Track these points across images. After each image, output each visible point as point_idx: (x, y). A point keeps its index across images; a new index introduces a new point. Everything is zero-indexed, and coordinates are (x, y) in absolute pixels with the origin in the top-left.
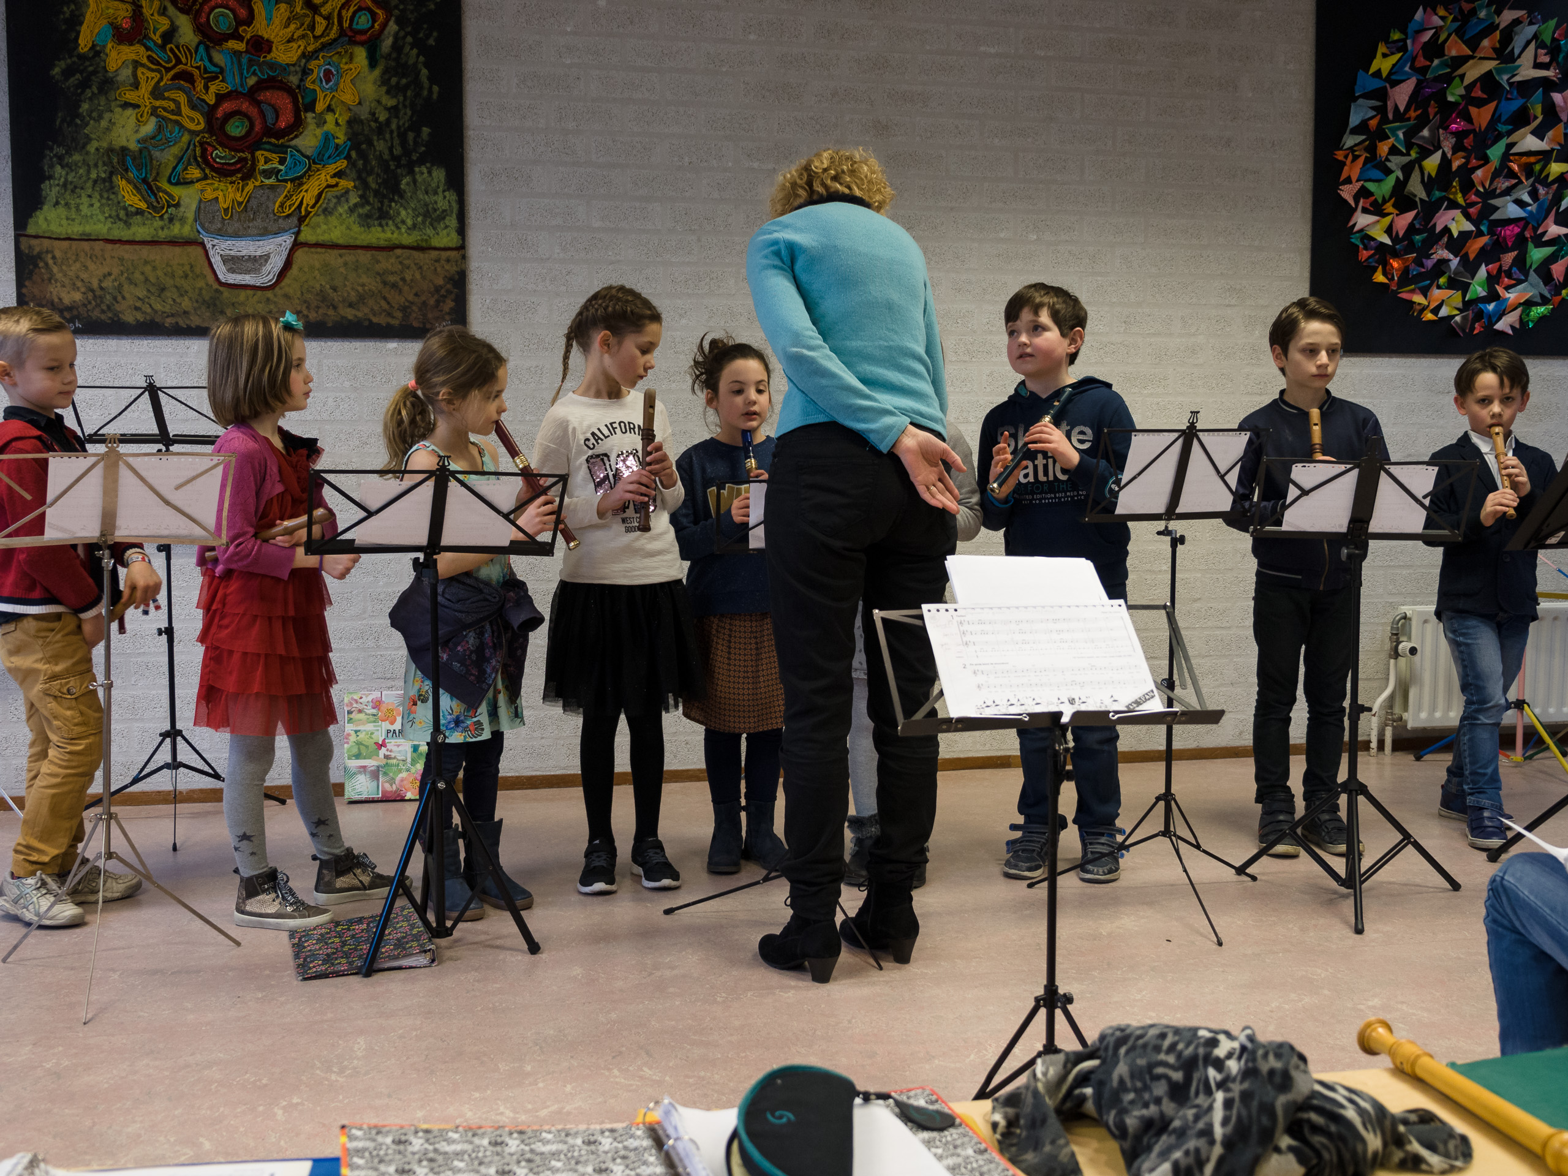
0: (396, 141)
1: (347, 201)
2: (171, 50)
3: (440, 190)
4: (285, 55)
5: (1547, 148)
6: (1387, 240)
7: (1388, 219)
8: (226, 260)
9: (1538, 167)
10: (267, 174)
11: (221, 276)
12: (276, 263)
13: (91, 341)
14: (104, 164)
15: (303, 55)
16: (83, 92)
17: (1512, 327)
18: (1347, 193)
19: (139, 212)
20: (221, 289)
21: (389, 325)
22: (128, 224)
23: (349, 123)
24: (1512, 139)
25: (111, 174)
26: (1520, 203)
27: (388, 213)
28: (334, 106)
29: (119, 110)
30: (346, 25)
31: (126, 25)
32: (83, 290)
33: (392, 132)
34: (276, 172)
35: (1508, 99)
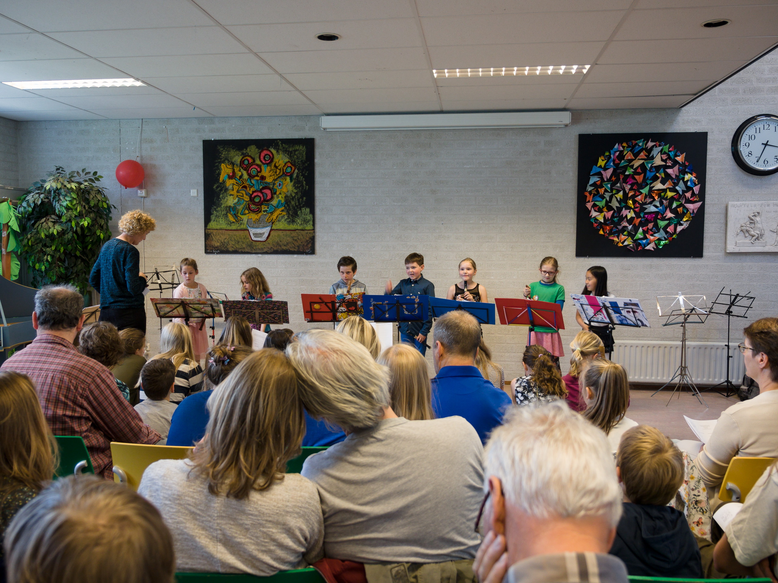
0: (297, 201)
1: (284, 218)
2: (242, 180)
3: (308, 214)
4: (269, 180)
5: (666, 188)
6: (603, 221)
7: (603, 214)
8: (254, 234)
9: (662, 194)
10: (264, 211)
11: (252, 239)
12: (266, 235)
14: (225, 210)
15: (274, 180)
16: (220, 192)
17: (653, 248)
18: (589, 205)
19: (233, 222)
20: (253, 242)
21: (294, 251)
22: (231, 225)
23: (285, 197)
24: (652, 185)
25: (227, 213)
26: (656, 207)
27: (294, 221)
28: (281, 193)
29: (229, 196)
30: (284, 171)
31: (231, 175)
32: (220, 242)
33: (296, 199)
34: (266, 211)
35: (649, 172)
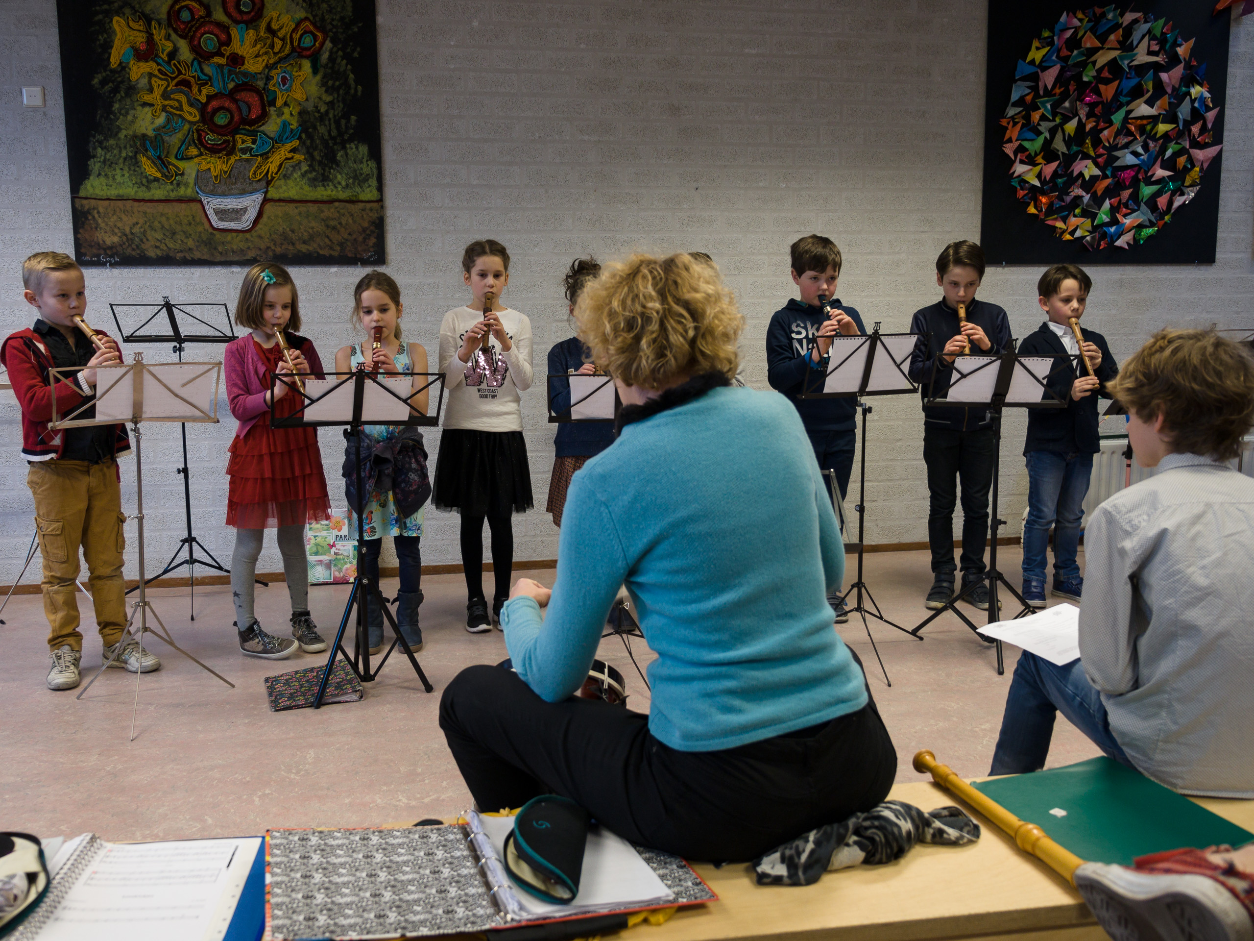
0: (333, 126)
1: (300, 169)
2: (175, 65)
3: (365, 160)
4: (253, 66)
5: (1156, 113)
6: (1037, 183)
7: (1038, 168)
8: (217, 212)
9: (1149, 128)
10: (244, 151)
11: (214, 224)
12: (252, 214)
13: (126, 270)
14: (131, 146)
15: (267, 66)
16: (115, 96)
17: (1128, 244)
18: (1009, 149)
19: (156, 180)
20: (215, 232)
21: (331, 256)
22: (149, 188)
23: (300, 113)
24: (1130, 107)
25: (136, 153)
26: (1136, 154)
27: (328, 177)
28: (289, 102)
29: (139, 108)
30: (296, 44)
31: (143, 47)
32: (119, 234)
33: (330, 120)
34: (250, 150)
35: (1127, 78)
